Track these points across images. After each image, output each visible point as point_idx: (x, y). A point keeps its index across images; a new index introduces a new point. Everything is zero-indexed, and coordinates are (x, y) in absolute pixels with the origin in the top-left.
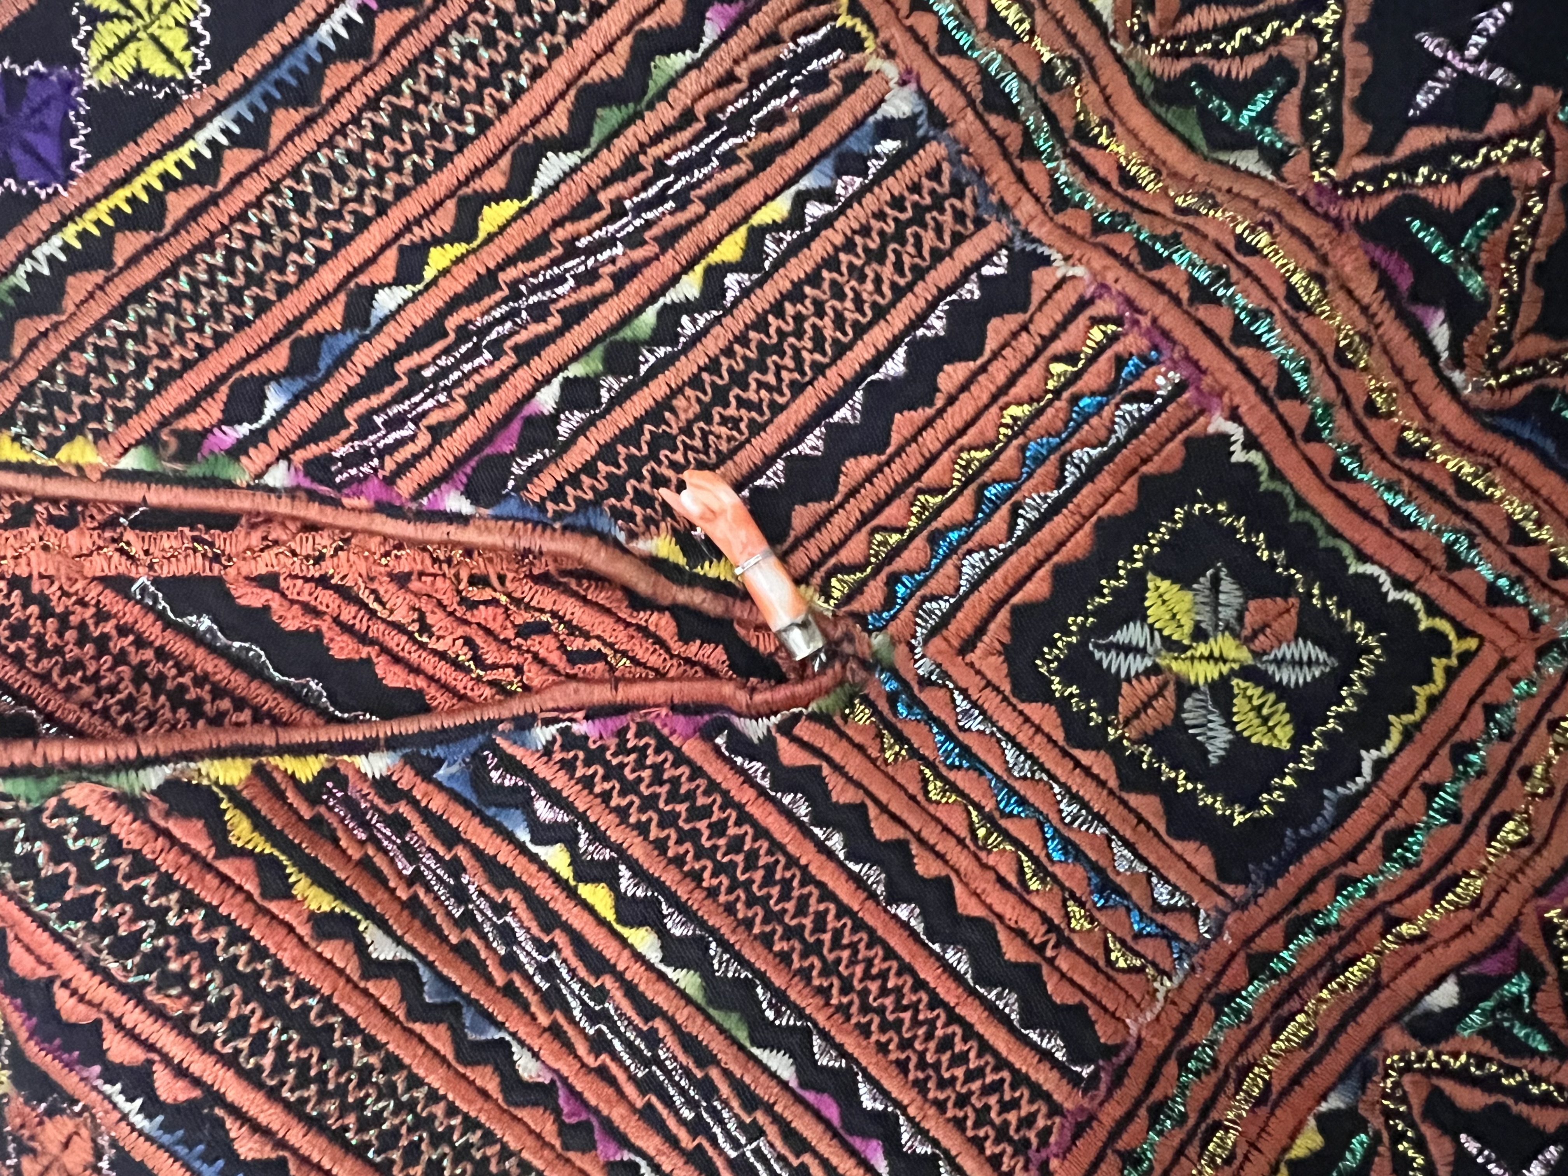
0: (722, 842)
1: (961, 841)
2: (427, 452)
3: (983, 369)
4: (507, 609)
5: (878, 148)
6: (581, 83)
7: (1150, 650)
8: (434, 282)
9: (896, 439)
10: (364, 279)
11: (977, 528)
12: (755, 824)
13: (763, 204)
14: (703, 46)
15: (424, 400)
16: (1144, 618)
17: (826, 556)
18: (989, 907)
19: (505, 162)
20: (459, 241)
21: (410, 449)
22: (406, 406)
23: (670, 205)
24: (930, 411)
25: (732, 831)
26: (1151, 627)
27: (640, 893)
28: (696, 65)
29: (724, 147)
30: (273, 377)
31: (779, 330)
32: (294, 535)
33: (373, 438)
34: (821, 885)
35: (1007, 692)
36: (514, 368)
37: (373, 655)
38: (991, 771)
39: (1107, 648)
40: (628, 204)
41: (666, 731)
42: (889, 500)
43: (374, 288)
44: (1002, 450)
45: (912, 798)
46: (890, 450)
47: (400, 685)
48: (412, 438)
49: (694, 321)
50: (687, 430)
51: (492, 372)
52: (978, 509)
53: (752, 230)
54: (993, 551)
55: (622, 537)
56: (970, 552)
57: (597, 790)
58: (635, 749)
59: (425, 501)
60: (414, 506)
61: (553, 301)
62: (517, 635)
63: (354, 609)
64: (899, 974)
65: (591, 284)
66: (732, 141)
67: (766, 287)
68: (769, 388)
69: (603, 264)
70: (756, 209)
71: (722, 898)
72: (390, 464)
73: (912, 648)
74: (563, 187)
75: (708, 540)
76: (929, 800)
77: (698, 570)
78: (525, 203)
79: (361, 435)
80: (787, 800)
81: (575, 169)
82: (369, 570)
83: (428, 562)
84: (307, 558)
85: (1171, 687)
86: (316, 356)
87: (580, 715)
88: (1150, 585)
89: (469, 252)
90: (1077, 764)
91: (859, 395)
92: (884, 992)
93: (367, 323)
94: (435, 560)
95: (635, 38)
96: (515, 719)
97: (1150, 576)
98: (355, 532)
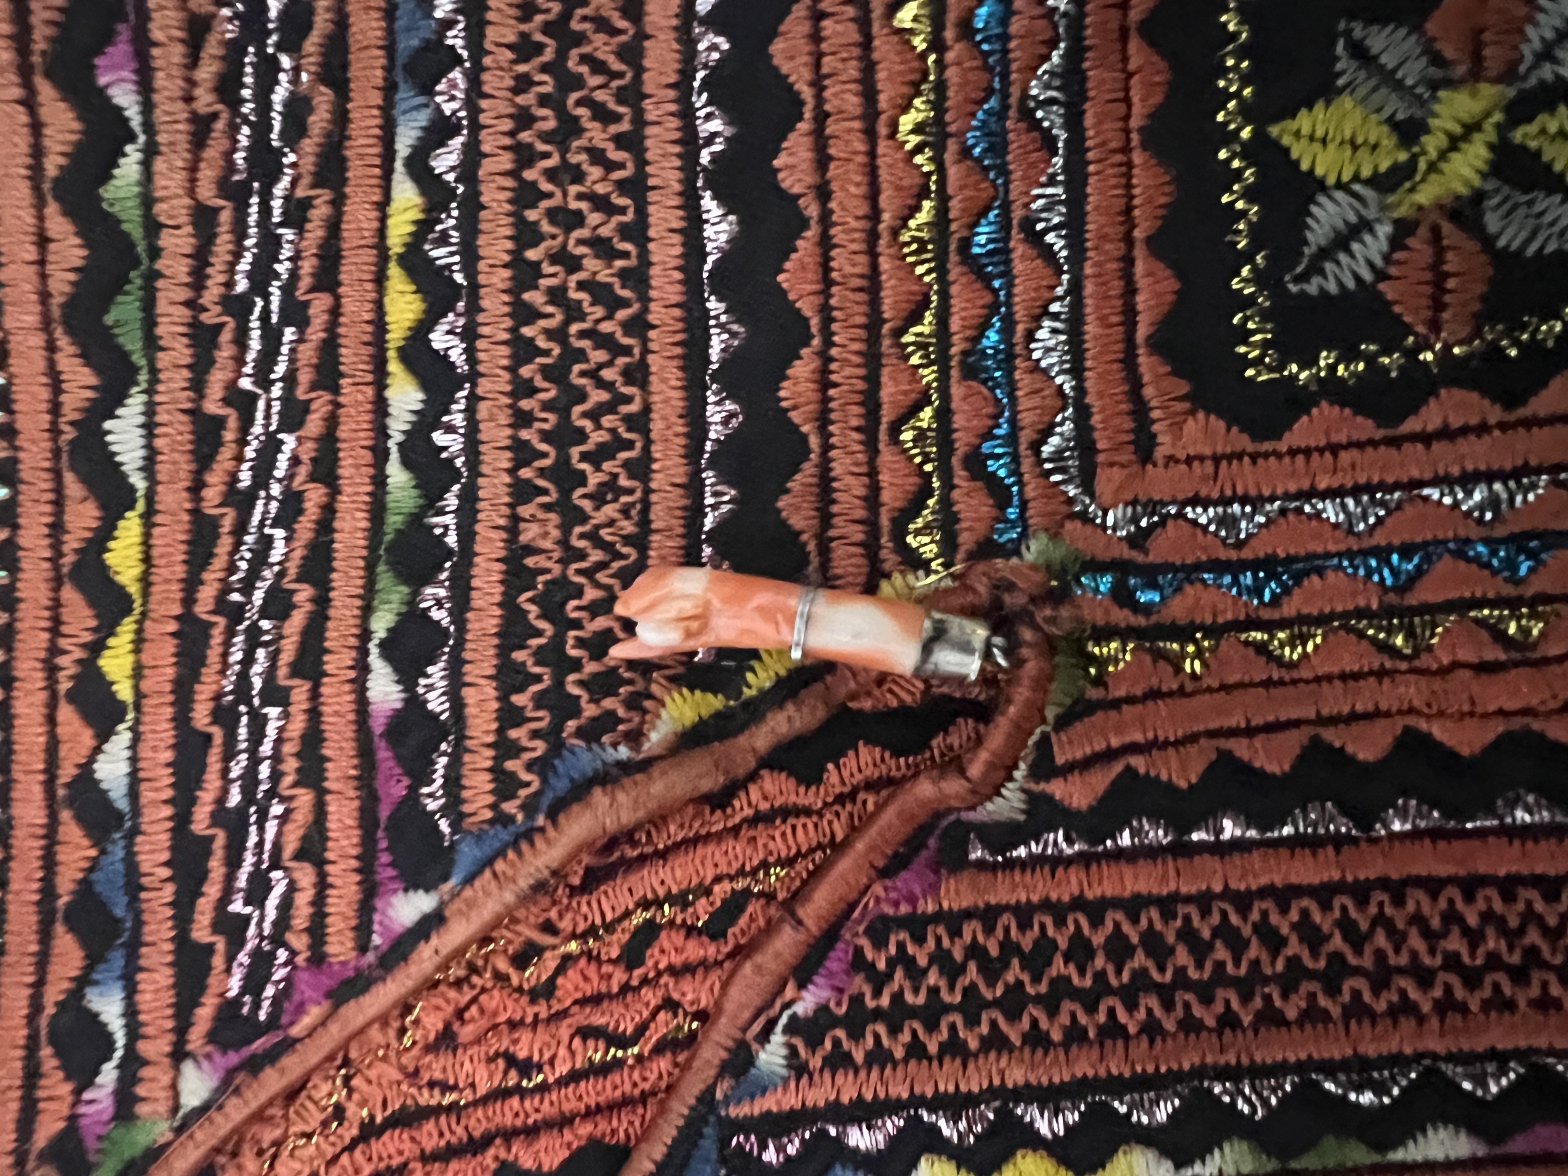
0: (1100, 962)
1: (1381, 674)
2: (322, 885)
3: (821, 117)
4: (589, 955)
5: (439, 14)
6: (56, 313)
7: (1371, 214)
8: (139, 695)
9: (807, 307)
10: (67, 772)
11: (1009, 304)
12: (1115, 903)
13: (383, 219)
14: (136, 121)
15: (261, 830)
16: (1321, 185)
17: (872, 524)
18: (1501, 713)
19: (73, 487)
20: (117, 623)
21: (303, 900)
22: (249, 859)
23: (289, 334)
24: (812, 233)
25: (1098, 939)
26: (1340, 185)
27: (1073, 1117)
28: (151, 152)
29: (277, 204)
30: (83, 982)
31: (549, 334)
32: (286, 1117)
33: (252, 931)
34: (1265, 892)
35: (1250, 447)
36: (315, 695)
37: (503, 1154)
38: (1328, 556)
39: (1315, 269)
40: (246, 383)
41: (904, 909)
42: (873, 381)
43: (86, 769)
44: (942, 183)
45: (1268, 683)
46: (815, 324)
47: (565, 1154)
48: (292, 888)
49: (450, 429)
50: (572, 555)
51: (298, 725)
52: (986, 280)
53: (402, 259)
54: (1055, 307)
55: (624, 752)
56: (1030, 337)
57: (899, 1053)
58: (891, 963)
59: (376, 940)
60: (370, 957)
61: (281, 575)
62: (630, 968)
63: (429, 1126)
64: (1469, 898)
65: (301, 512)
66: (279, 190)
67: (485, 303)
68: (610, 408)
69: (290, 476)
70: (382, 232)
71: (1170, 1025)
72: (299, 942)
73: (1084, 517)
74: (159, 443)
75: (723, 653)
76: (1292, 665)
77: (747, 693)
78: (141, 506)
79: (236, 942)
80: (1125, 839)
81: (150, 410)
82: (402, 1069)
83: (452, 994)
84: (325, 1124)
85: (1447, 227)
86: (102, 907)
87: (790, 992)
88: (1286, 141)
89: (140, 622)
90: (1426, 439)
91: (714, 305)
92: (1474, 938)
93: (119, 816)
94: (458, 984)
95: (57, 198)
96: (725, 1069)
97: (1274, 130)
98: (345, 1046)
